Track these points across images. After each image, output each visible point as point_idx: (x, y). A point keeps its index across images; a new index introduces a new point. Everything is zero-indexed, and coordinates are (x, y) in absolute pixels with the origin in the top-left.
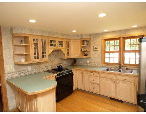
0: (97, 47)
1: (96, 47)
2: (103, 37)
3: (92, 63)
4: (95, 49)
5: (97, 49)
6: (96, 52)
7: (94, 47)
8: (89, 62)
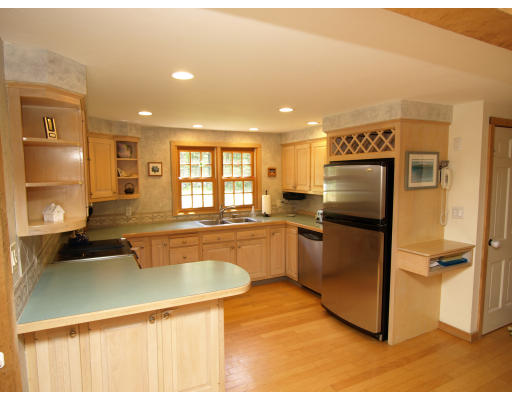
0: (159, 166)
1: (155, 165)
2: (174, 139)
3: (142, 214)
4: (154, 170)
5: (159, 173)
6: (157, 180)
7: (151, 165)
8: (133, 214)
